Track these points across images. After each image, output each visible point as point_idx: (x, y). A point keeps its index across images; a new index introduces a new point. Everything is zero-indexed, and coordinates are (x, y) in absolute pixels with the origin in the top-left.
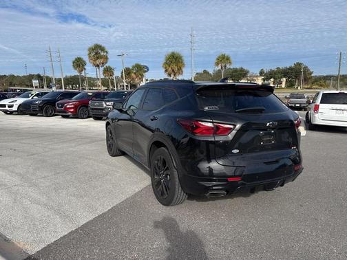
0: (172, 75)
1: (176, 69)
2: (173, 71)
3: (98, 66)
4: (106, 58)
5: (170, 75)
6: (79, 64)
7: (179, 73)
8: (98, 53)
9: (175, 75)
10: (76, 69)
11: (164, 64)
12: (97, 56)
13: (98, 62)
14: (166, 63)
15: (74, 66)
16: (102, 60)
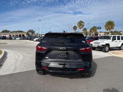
0: (109, 30)
1: (110, 27)
2: (109, 28)
3: (80, 28)
4: (83, 25)
5: (107, 30)
6: (75, 28)
7: (112, 29)
8: (81, 24)
9: (110, 30)
10: (74, 30)
11: (105, 26)
12: (80, 25)
13: (80, 27)
14: (106, 25)
15: (73, 29)
16: (82, 26)
